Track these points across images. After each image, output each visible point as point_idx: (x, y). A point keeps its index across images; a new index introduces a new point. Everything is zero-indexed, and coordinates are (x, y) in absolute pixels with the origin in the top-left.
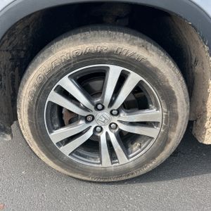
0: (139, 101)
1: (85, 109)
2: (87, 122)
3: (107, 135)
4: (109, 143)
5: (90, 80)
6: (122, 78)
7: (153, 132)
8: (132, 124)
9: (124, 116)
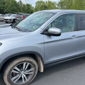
0: (29, 67)
1: (19, 72)
2: (19, 74)
3: (24, 76)
4: (24, 77)
5: (20, 66)
6: (26, 64)
7: (32, 73)
8: (28, 72)
9: (27, 71)
